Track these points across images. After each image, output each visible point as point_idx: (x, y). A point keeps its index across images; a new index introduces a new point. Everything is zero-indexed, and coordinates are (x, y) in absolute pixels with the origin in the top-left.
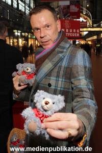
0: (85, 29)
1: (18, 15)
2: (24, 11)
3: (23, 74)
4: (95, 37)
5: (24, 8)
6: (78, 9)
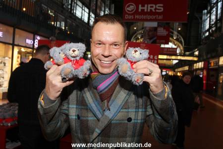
4: (186, 68)
6: (167, 33)
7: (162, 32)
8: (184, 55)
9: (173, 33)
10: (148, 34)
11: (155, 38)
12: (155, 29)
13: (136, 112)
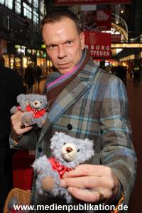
0: (118, 45)
1: (22, 24)
2: (31, 17)
3: (28, 111)
4: (132, 57)
5: (31, 14)
6: (108, 17)
7: (102, 16)
8: (129, 42)
9: (114, 17)
10: (86, 19)
11: (95, 24)
12: (94, 13)
13: (80, 120)
